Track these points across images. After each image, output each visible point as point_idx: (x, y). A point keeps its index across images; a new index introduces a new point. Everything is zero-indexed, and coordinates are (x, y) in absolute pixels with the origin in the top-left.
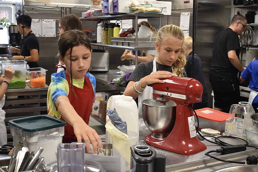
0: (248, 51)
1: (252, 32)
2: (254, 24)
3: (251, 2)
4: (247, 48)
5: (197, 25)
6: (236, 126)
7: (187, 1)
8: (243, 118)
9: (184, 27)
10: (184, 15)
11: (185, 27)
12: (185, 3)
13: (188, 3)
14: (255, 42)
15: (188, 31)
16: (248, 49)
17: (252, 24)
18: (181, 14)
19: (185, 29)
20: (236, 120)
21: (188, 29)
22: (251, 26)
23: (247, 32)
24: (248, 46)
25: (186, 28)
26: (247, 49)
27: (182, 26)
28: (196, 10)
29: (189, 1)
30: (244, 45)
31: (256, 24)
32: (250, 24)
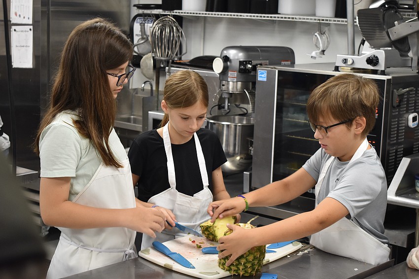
1: (178, 30)
2: (181, 9)
4: (167, 68)
5: (51, 10)
9: (20, 16)
11: (22, 17)
14: (186, 53)
15: (31, 27)
16: (169, 69)
17: (176, 12)
19: (24, 23)
21: (31, 22)
22: (174, 16)
23: (168, 30)
24: (170, 64)
25: (26, 18)
26: (167, 71)
27: (16, 14)
30: (161, 61)
31: (185, 13)
32: (173, 12)
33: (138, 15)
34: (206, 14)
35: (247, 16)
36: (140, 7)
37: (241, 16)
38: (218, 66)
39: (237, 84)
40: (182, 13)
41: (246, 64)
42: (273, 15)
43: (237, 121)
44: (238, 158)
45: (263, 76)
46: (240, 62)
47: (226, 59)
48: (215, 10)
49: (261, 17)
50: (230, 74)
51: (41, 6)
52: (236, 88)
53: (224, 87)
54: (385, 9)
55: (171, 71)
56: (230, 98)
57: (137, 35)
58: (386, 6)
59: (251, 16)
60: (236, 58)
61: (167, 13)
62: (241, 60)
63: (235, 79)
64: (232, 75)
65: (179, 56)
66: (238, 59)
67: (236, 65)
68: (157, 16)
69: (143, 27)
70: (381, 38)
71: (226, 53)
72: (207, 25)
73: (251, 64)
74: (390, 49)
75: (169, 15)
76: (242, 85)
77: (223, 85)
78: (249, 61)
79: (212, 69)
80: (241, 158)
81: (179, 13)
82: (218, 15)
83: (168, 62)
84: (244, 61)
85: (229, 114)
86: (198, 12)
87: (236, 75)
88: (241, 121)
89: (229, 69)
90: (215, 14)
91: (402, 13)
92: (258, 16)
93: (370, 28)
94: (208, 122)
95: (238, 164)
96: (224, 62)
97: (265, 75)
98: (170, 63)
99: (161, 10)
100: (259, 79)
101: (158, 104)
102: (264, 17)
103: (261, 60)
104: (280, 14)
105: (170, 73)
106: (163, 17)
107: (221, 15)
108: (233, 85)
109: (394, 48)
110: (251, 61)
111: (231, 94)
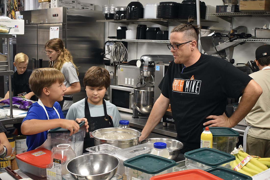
0: (119, 69)
1: (124, 48)
2: (125, 39)
3: (121, 18)
5: (67, 40)
6: (55, 172)
7: (56, 15)
8: (60, 163)
10: (53, 30)
12: (53, 16)
13: (57, 17)
14: (128, 58)
16: (119, 66)
17: (123, 40)
18: (50, 28)
20: (55, 165)
22: (123, 42)
23: (119, 48)
26: (118, 67)
28: (66, 24)
29: (58, 14)
30: (116, 62)
31: (127, 40)
32: (122, 40)
33: (108, 42)
34: (136, 40)
35: (154, 41)
36: (110, 38)
37: (151, 41)
38: (139, 64)
39: (148, 72)
40: (126, 40)
41: (152, 63)
42: (166, 41)
43: (148, 90)
44: (149, 107)
45: (158, 68)
46: (149, 62)
47: (142, 61)
48: (140, 38)
49: (160, 41)
50: (144, 67)
51: (63, 38)
52: (148, 74)
53: (142, 74)
54: (214, 37)
55: (120, 67)
56: (145, 79)
57: (107, 51)
58: (215, 35)
59: (156, 41)
60: (147, 60)
61: (119, 40)
62: (150, 61)
63: (147, 70)
64: (145, 68)
65: (125, 60)
66: (148, 61)
67: (147, 63)
68: (115, 42)
69: (108, 47)
70: (212, 50)
71: (142, 58)
72: (138, 46)
73: (154, 63)
74: (217, 55)
75: (120, 41)
76: (150, 72)
77: (141, 73)
78: (153, 62)
79: (136, 65)
80: (150, 107)
81: (124, 40)
82: (141, 41)
83: (118, 63)
84: (150, 62)
85: (145, 86)
86: (133, 40)
87: (147, 68)
88: (150, 89)
89: (144, 65)
90: (140, 41)
91: (223, 39)
92: (159, 41)
93: (207, 45)
94: (135, 90)
95: (148, 110)
96: (141, 62)
97: (159, 68)
98: (119, 63)
99: (117, 39)
100: (156, 70)
101: (115, 82)
102: (162, 41)
103: (159, 61)
104: (169, 40)
105: (119, 68)
106: (117, 42)
107: (144, 41)
108: (146, 73)
109: (218, 55)
110: (154, 62)
111: (145, 77)
